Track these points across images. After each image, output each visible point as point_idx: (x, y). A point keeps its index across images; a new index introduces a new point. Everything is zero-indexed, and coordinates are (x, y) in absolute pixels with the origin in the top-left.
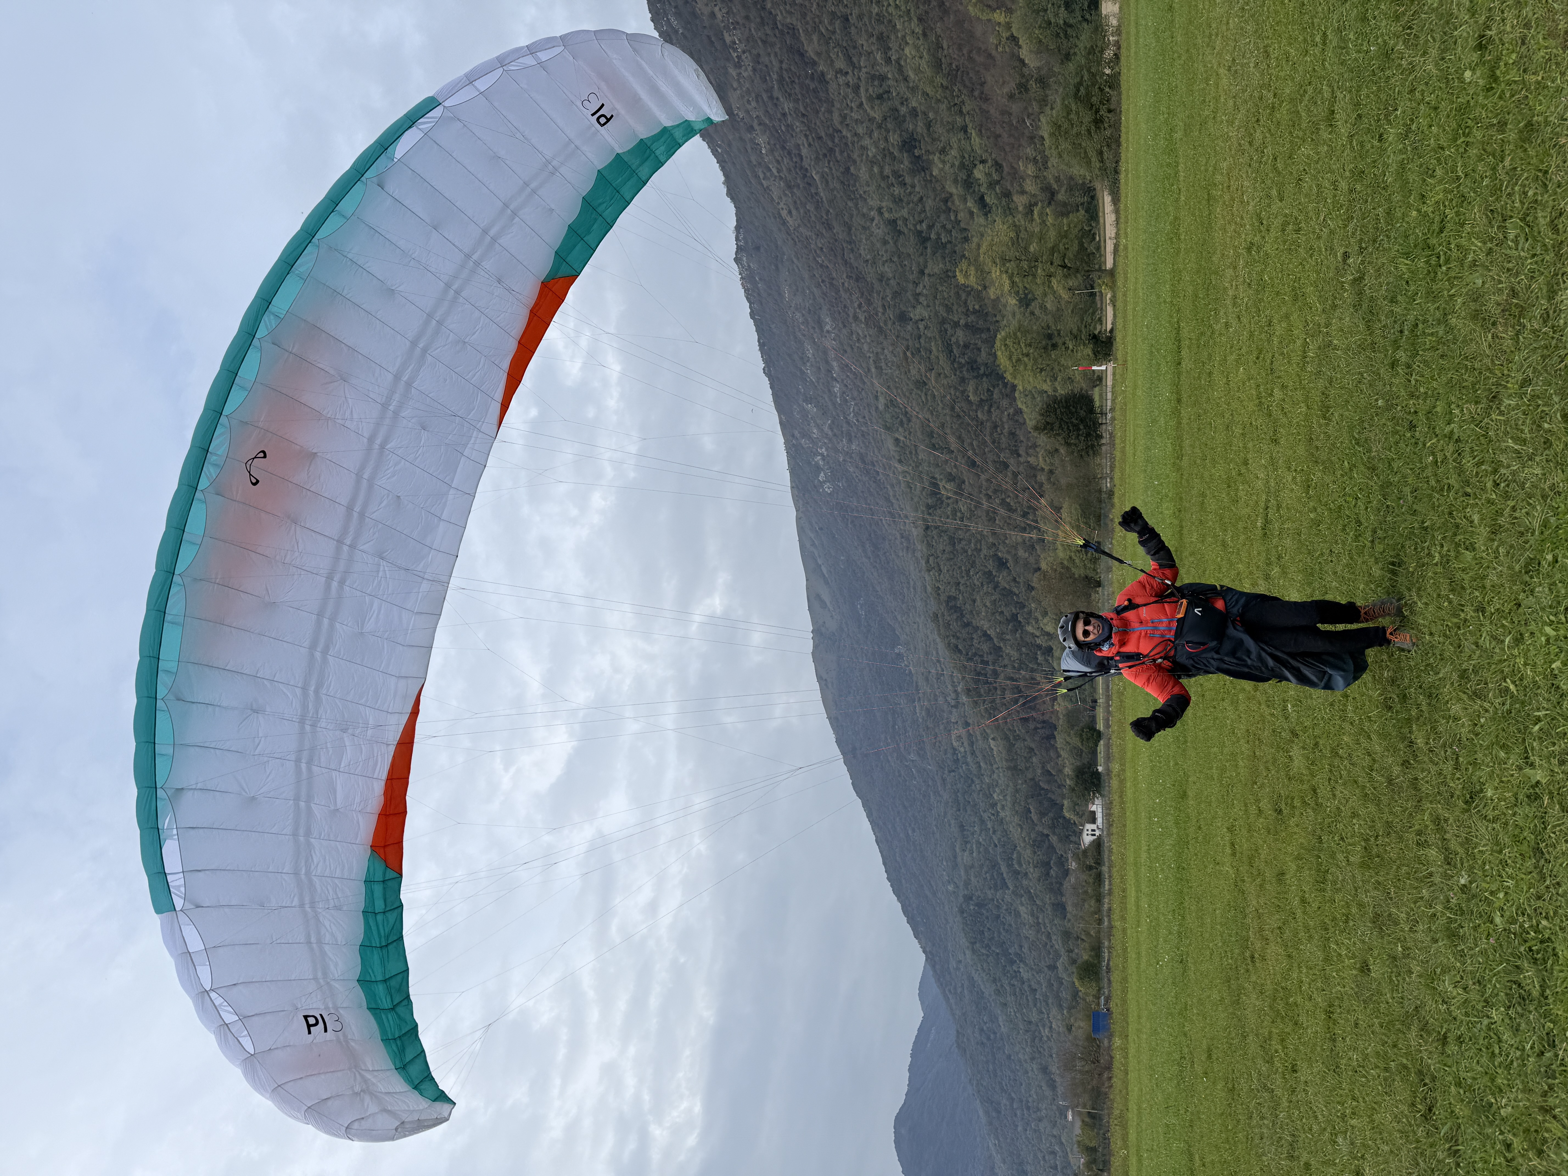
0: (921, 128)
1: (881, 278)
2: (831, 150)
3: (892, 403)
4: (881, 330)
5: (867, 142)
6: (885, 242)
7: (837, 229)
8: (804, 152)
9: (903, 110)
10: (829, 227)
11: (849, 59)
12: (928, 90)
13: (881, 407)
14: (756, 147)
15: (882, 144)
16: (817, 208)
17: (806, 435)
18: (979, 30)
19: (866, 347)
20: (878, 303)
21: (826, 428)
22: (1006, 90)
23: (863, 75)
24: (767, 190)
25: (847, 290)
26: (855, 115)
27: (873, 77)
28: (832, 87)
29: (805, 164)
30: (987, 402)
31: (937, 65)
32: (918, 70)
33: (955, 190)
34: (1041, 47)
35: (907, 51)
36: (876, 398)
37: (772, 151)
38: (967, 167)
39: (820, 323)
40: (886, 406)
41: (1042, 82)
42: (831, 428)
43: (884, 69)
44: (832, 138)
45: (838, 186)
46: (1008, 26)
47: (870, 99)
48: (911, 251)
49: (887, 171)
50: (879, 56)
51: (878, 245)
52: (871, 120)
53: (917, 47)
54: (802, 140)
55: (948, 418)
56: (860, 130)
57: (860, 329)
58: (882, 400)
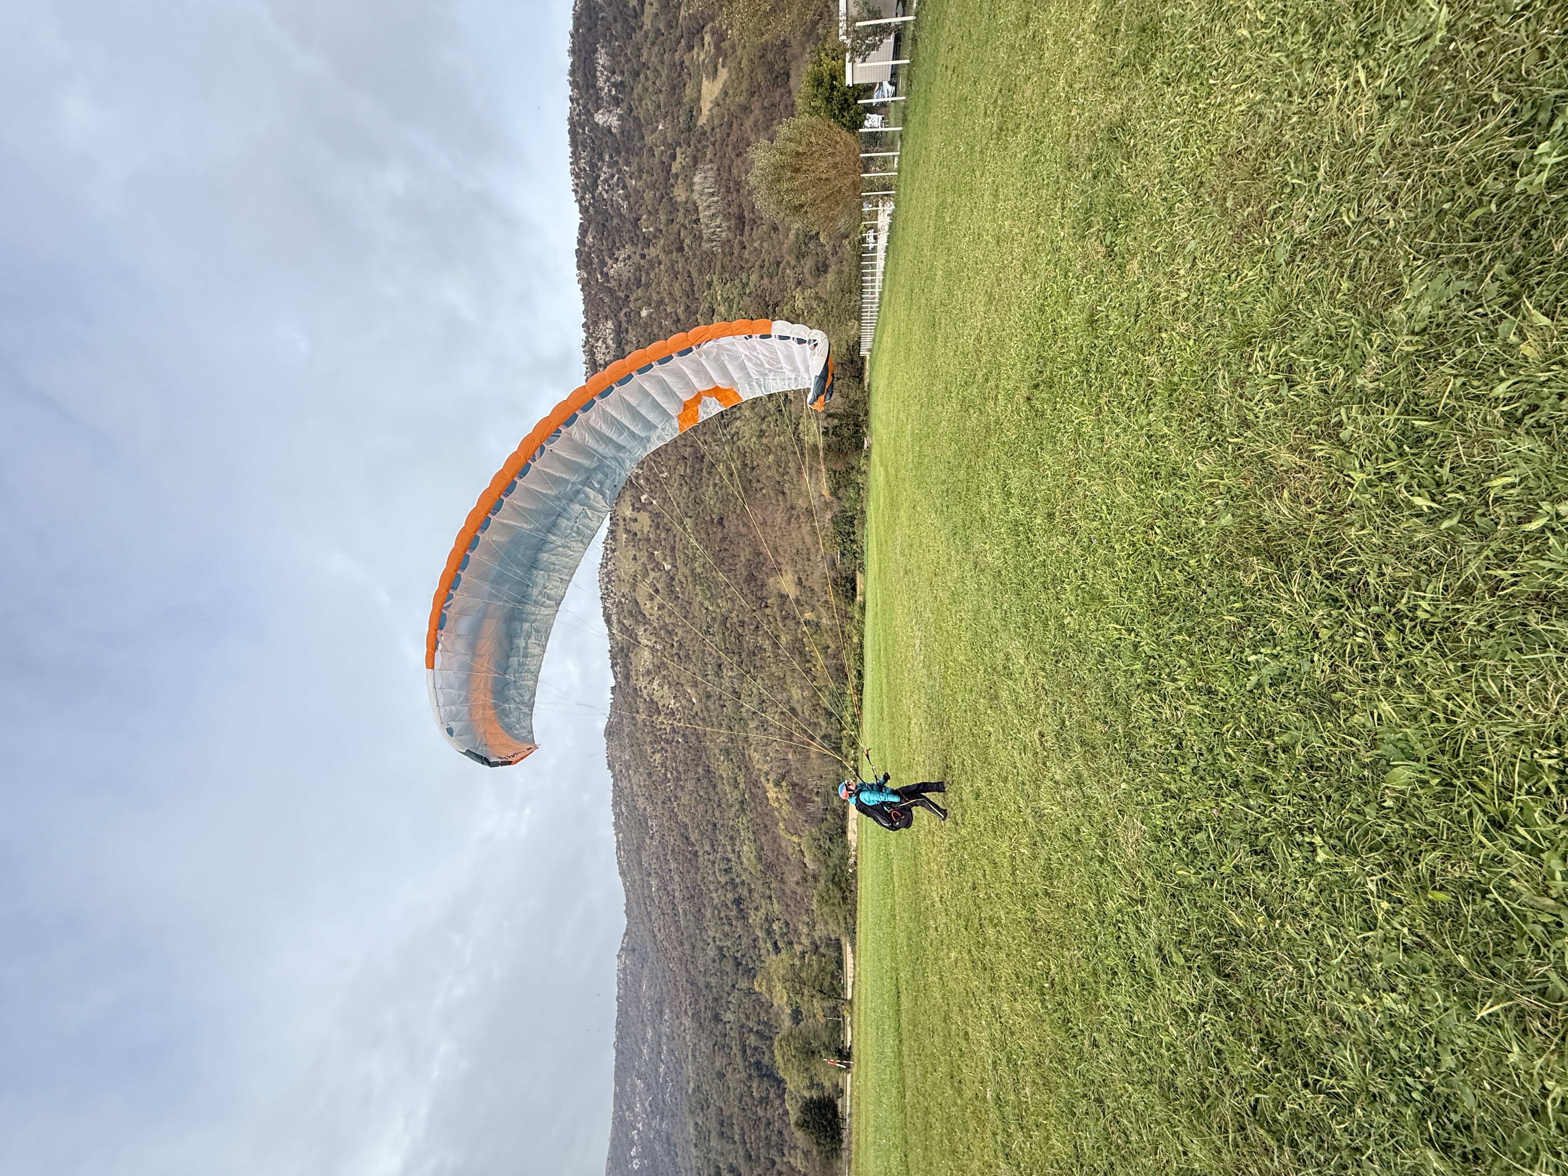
0: (745, 893)
1: (708, 986)
2: (693, 896)
3: (698, 1089)
4: (701, 1025)
5: (714, 895)
6: (714, 961)
7: (687, 946)
8: (677, 894)
9: (738, 880)
10: (681, 944)
11: (713, 846)
12: (753, 871)
13: (690, 1092)
14: (650, 886)
15: (723, 898)
16: (677, 931)
17: (630, 1108)
18: (783, 844)
19: (688, 1037)
20: (702, 1003)
21: (647, 1104)
22: (795, 879)
23: (718, 856)
24: (649, 914)
25: (684, 990)
26: (711, 878)
27: (724, 859)
28: (701, 859)
29: (676, 901)
30: (764, 1101)
31: (760, 859)
32: (749, 859)
33: (759, 933)
34: (816, 859)
35: (745, 848)
36: (688, 1082)
37: (658, 890)
38: (769, 920)
39: (661, 1013)
40: (694, 1090)
41: (815, 877)
42: (651, 1106)
43: (731, 856)
44: (694, 888)
45: (692, 919)
46: (799, 845)
47: (720, 870)
48: (728, 970)
49: (723, 915)
50: (729, 848)
51: (709, 962)
52: (719, 882)
53: (750, 847)
54: (677, 887)
55: (736, 1109)
56: (712, 888)
57: (687, 1022)
58: (692, 1085)
